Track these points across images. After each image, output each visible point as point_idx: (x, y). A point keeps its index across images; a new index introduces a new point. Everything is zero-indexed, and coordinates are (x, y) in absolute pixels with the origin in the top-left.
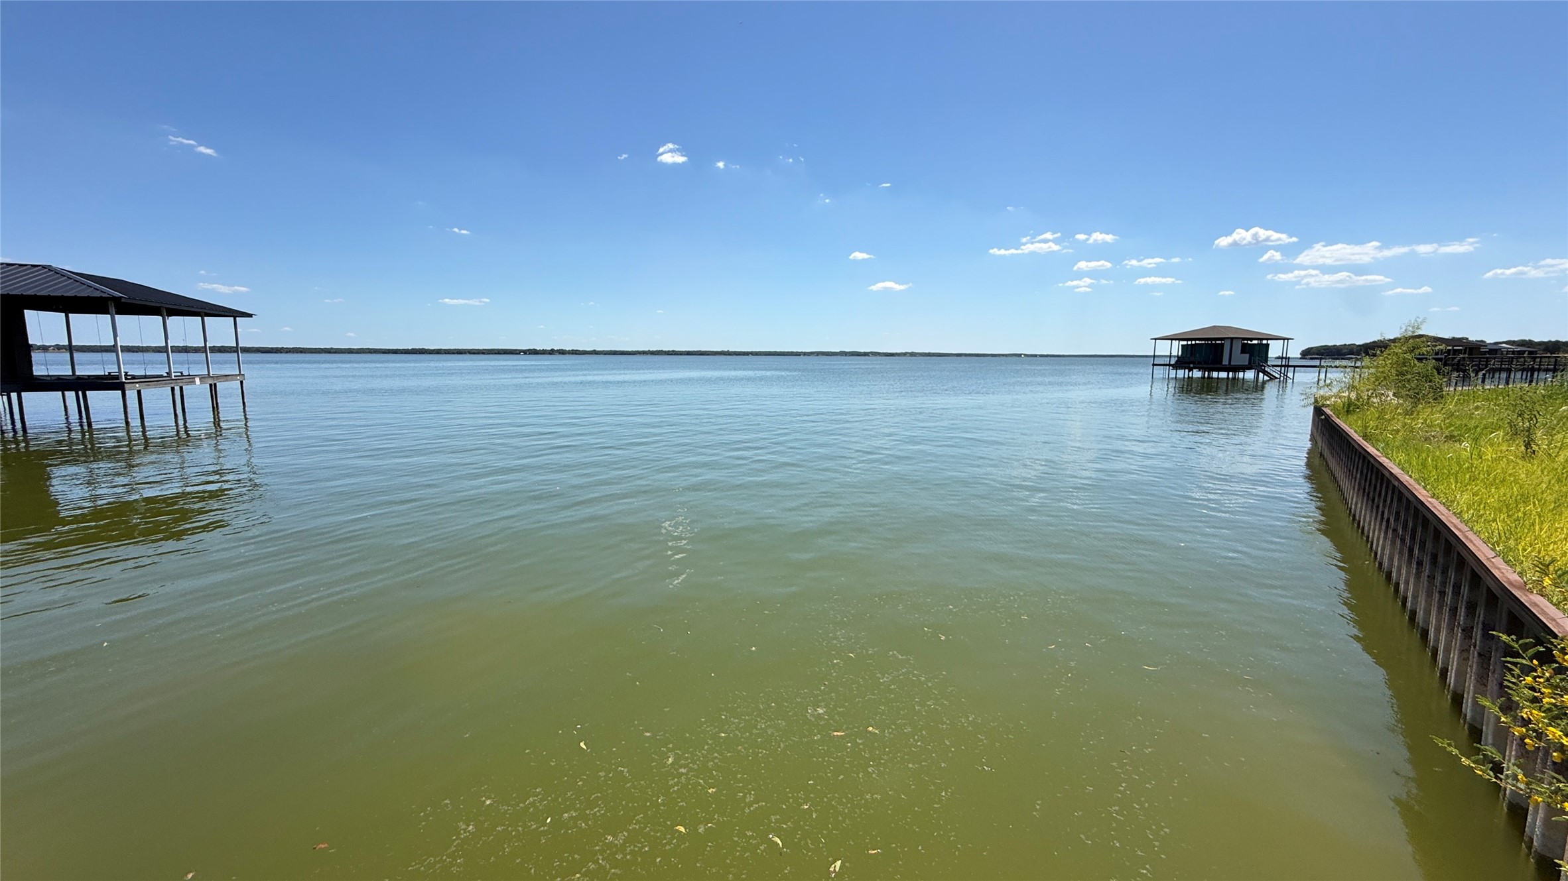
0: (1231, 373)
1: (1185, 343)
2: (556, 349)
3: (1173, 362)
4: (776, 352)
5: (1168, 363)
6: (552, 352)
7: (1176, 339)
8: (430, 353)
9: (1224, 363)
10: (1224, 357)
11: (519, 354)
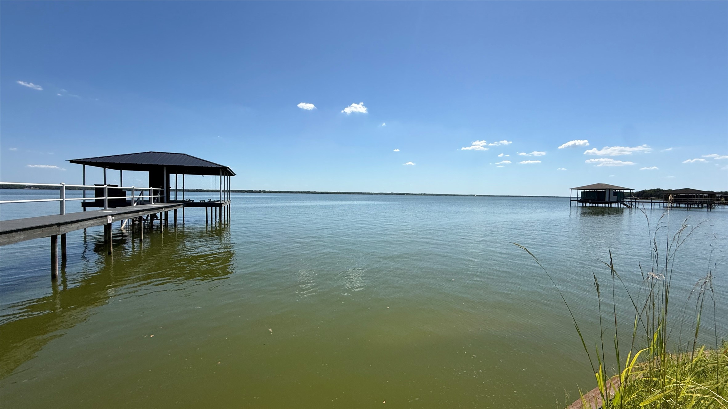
0: (610, 205)
1: (582, 191)
2: (262, 190)
3: (579, 199)
4: (369, 193)
5: (577, 200)
6: (260, 192)
7: (580, 189)
8: (204, 192)
9: (606, 200)
10: (606, 197)
11: (245, 192)
